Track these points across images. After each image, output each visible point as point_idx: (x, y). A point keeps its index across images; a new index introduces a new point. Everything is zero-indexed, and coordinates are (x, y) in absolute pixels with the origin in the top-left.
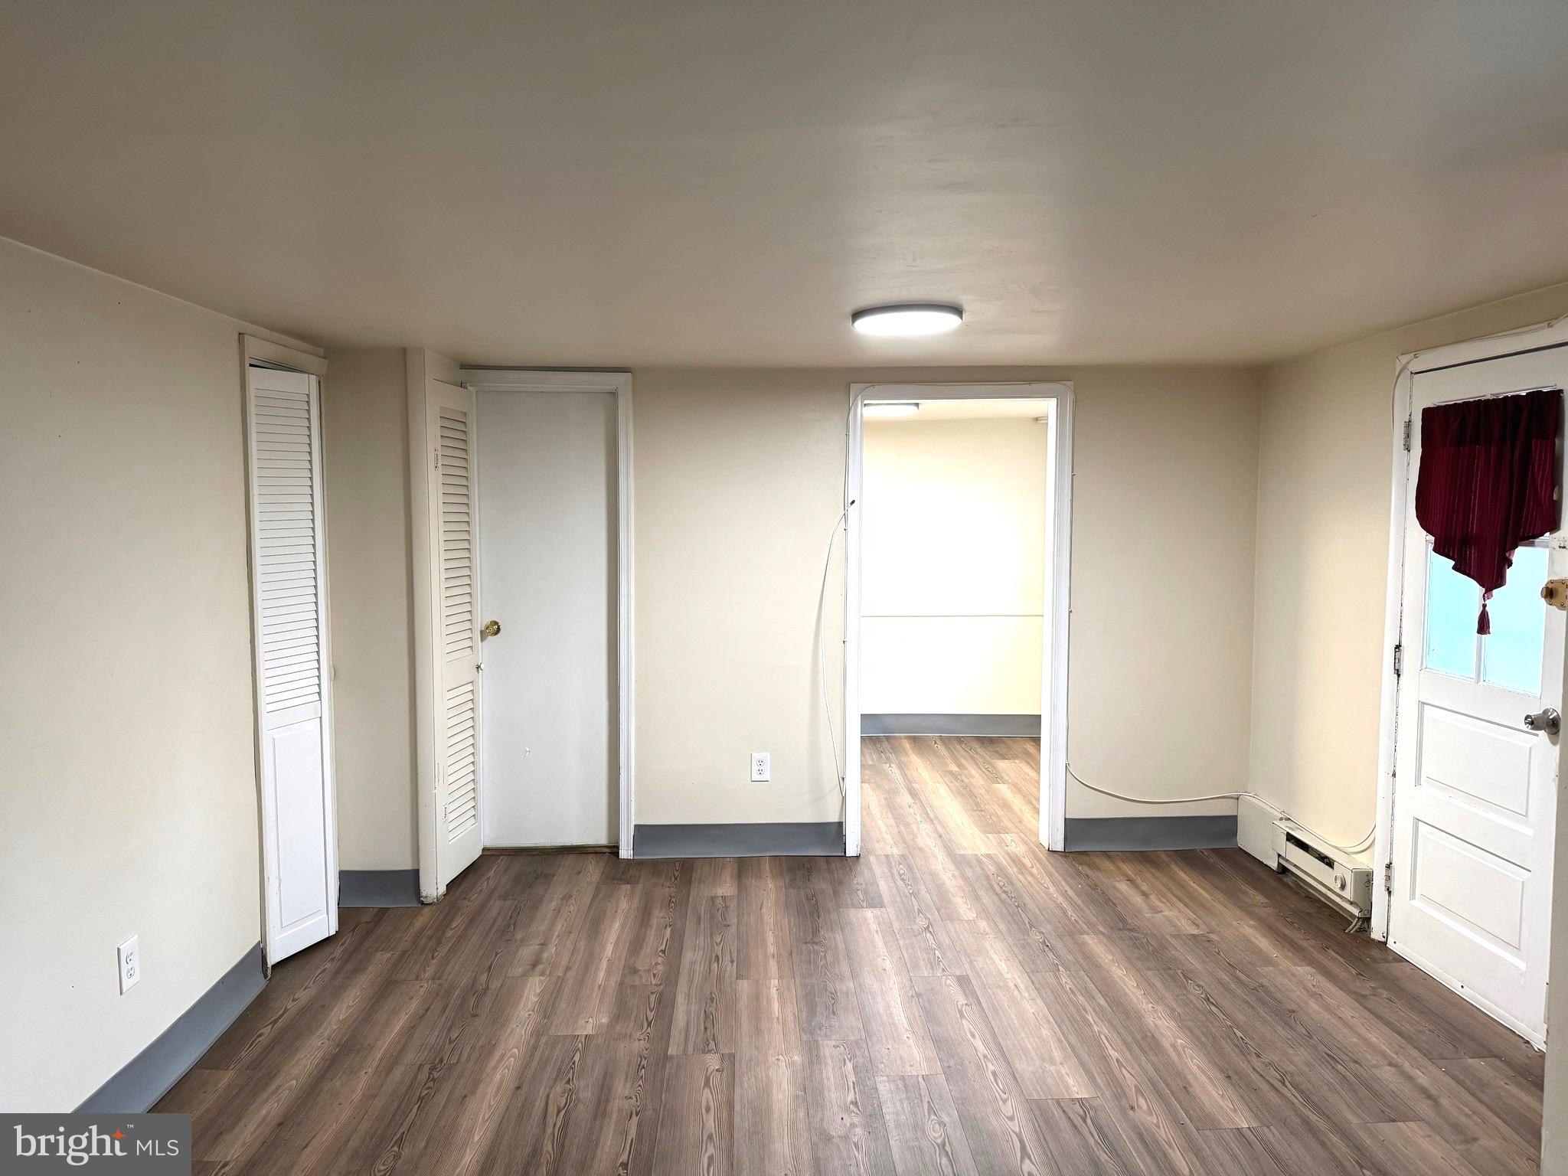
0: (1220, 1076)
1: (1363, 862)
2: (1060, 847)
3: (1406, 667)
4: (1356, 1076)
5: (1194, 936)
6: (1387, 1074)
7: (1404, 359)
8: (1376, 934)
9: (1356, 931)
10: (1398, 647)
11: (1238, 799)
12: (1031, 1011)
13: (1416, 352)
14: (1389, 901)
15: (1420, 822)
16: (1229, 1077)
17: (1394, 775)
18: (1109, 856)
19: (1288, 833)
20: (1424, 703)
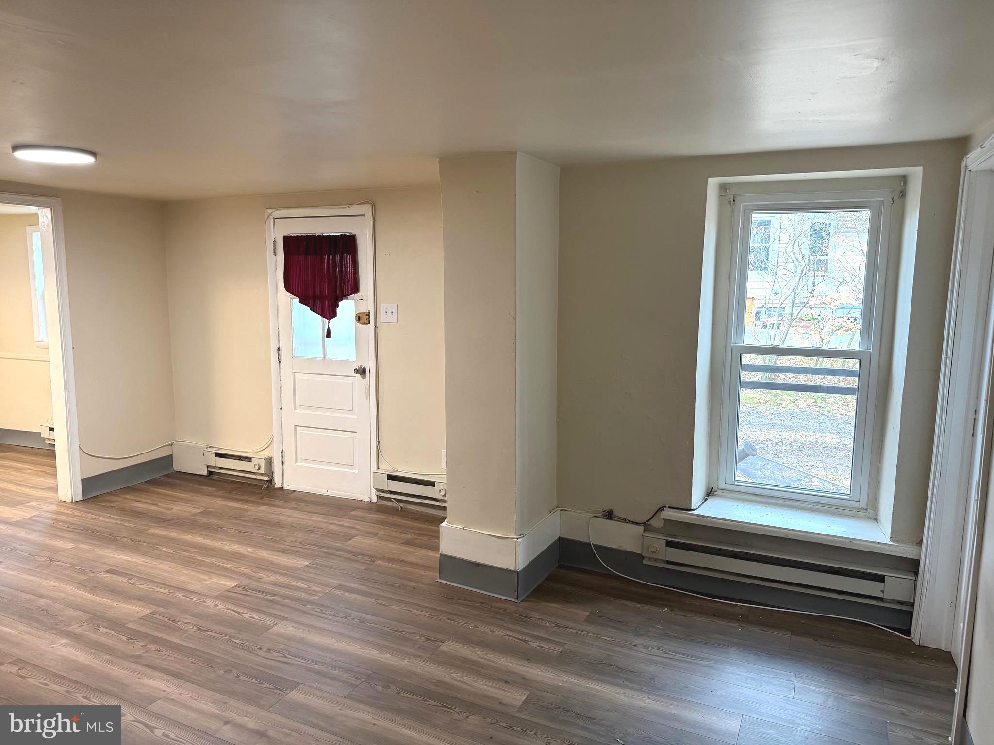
0: (280, 553)
1: (266, 454)
2: (80, 498)
3: (283, 357)
4: (324, 532)
5: (201, 512)
6: (332, 527)
7: (270, 211)
8: (277, 485)
9: (267, 487)
10: (279, 348)
11: (172, 445)
12: (168, 567)
13: (278, 208)
14: (283, 468)
15: (297, 427)
16: (283, 552)
17: (281, 409)
18: (111, 494)
19: (216, 453)
20: (295, 373)
